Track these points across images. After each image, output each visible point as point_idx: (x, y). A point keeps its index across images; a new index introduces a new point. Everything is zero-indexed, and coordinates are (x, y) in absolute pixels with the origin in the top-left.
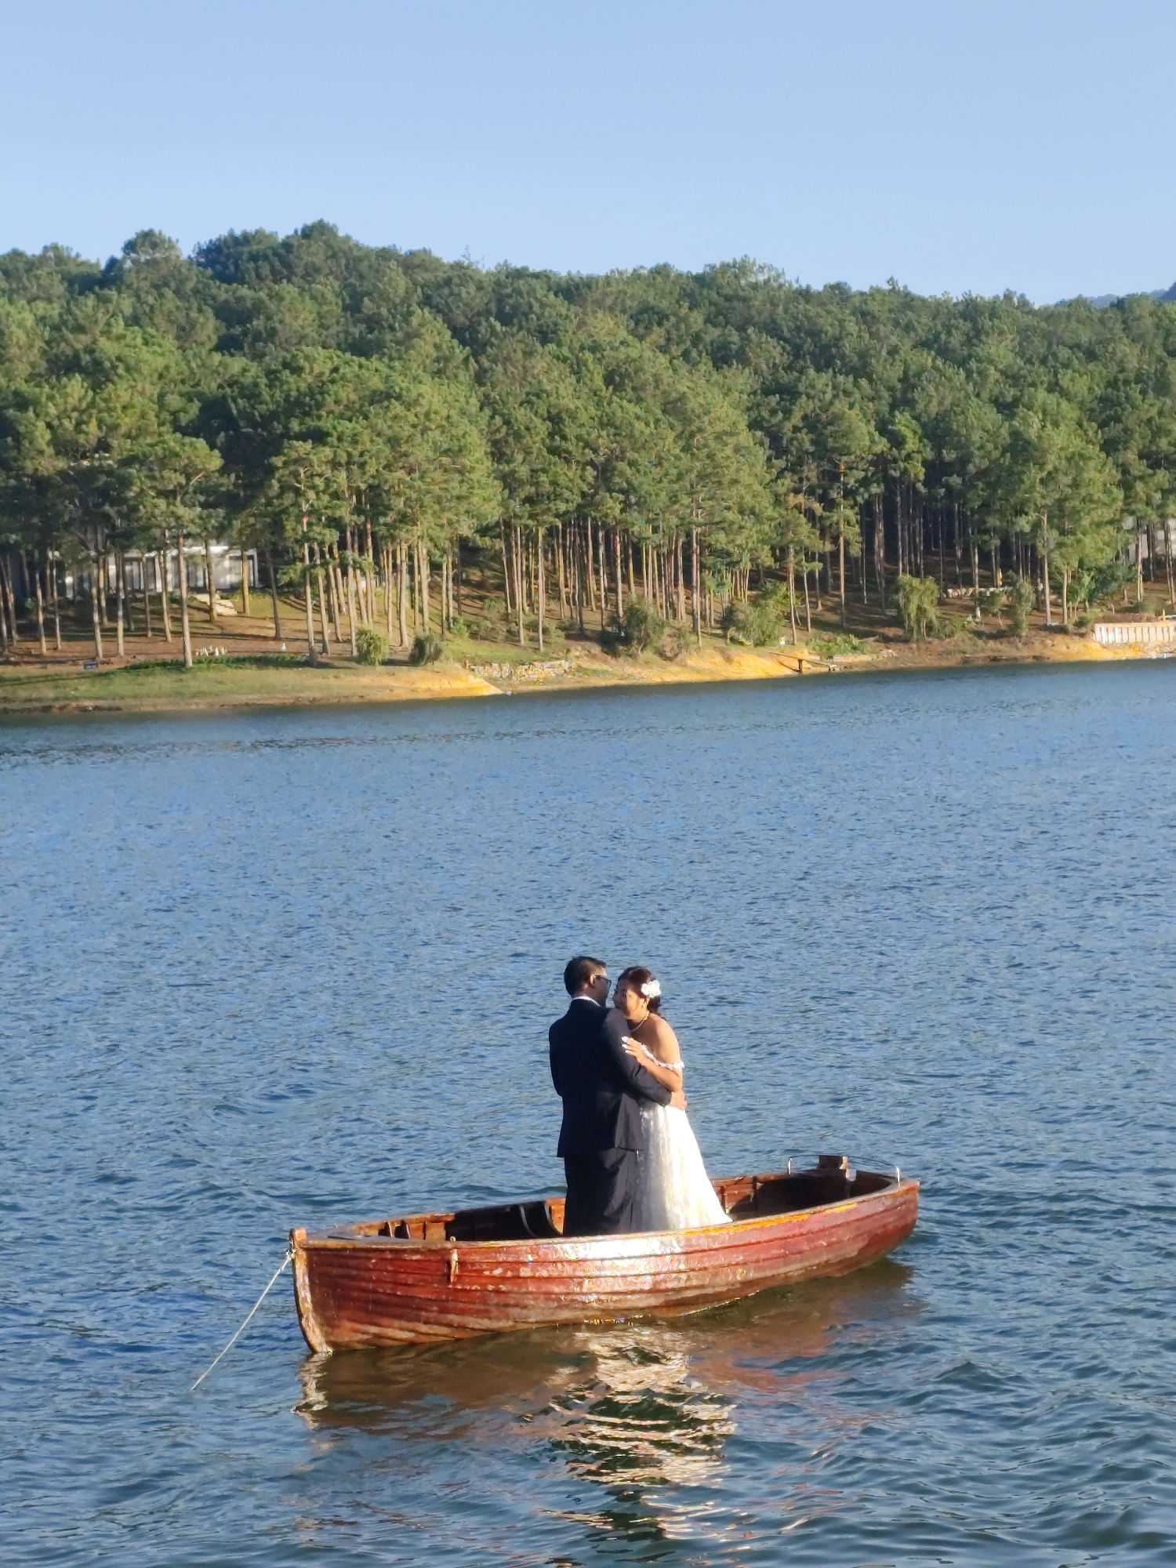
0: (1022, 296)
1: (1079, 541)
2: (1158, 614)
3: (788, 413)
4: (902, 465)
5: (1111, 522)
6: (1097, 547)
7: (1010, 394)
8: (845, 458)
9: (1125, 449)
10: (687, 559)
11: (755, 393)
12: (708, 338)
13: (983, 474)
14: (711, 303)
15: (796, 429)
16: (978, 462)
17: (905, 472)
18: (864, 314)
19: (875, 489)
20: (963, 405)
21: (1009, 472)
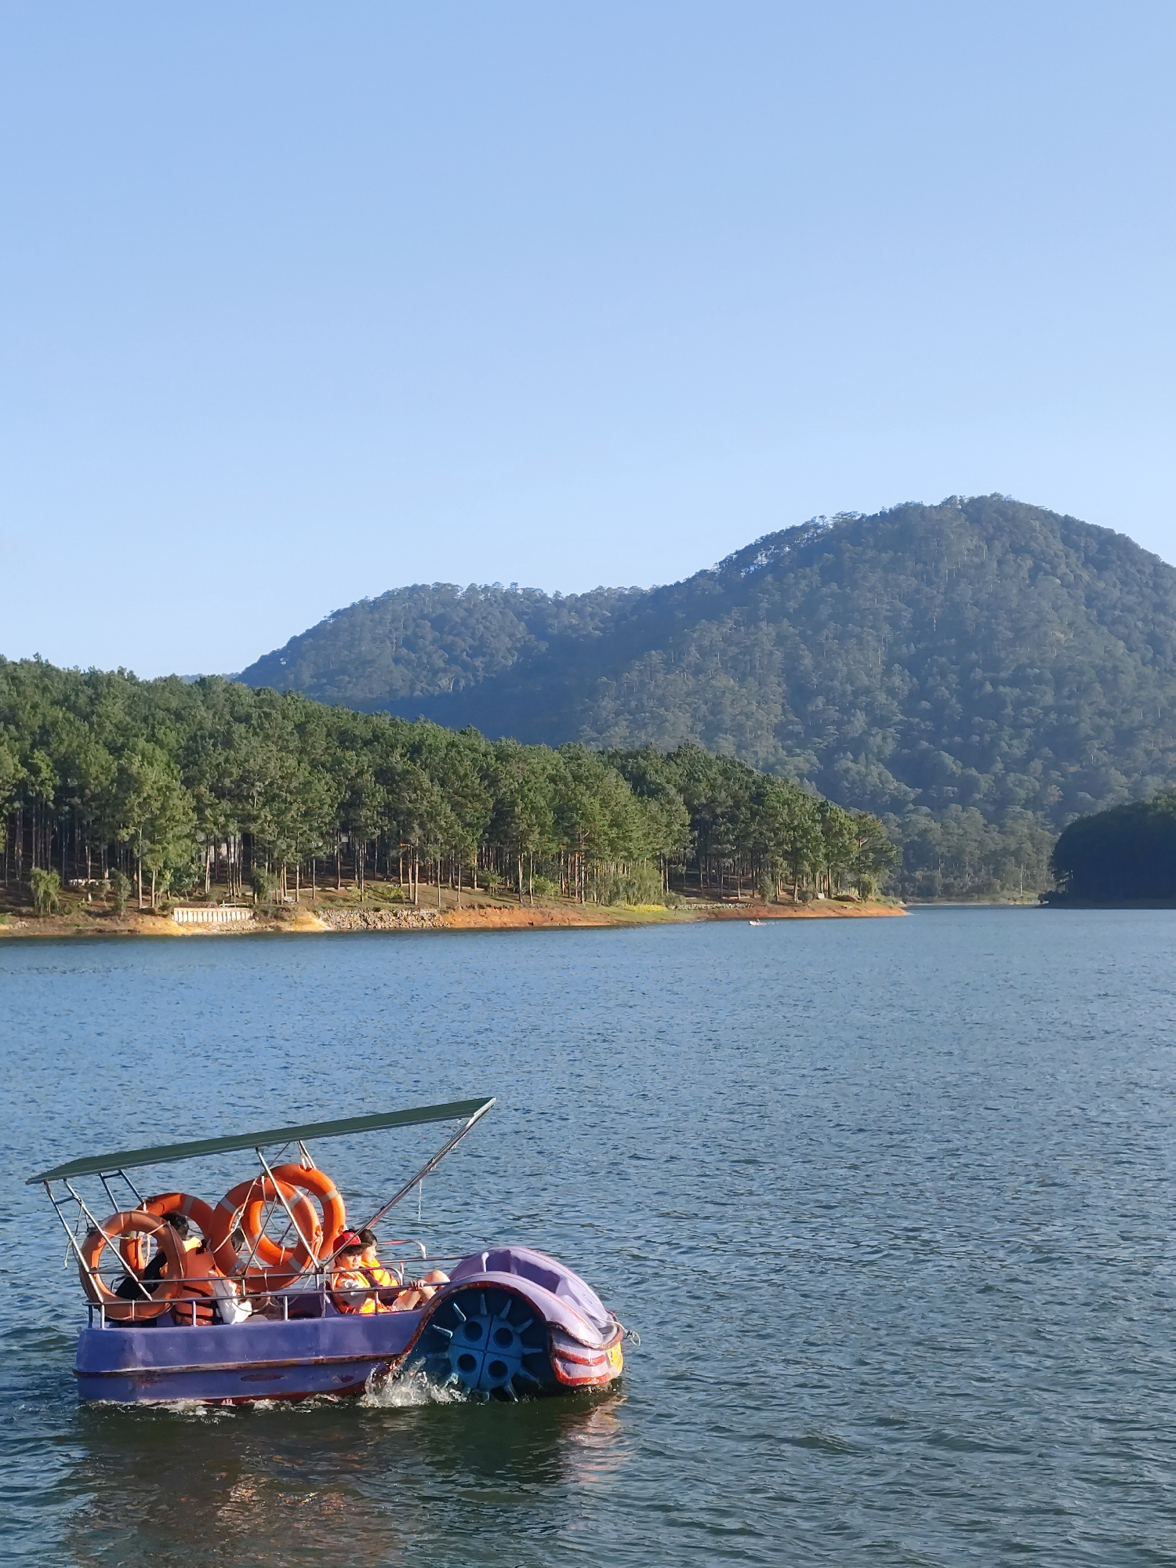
0: (131, 672)
1: (164, 849)
2: (220, 902)
4: (37, 788)
5: (187, 836)
6: (176, 852)
7: (120, 741)
9: (199, 784)
13: (95, 797)
16: (93, 788)
17: (40, 794)
18: (13, 678)
19: (17, 805)
20: (85, 748)
21: (116, 797)
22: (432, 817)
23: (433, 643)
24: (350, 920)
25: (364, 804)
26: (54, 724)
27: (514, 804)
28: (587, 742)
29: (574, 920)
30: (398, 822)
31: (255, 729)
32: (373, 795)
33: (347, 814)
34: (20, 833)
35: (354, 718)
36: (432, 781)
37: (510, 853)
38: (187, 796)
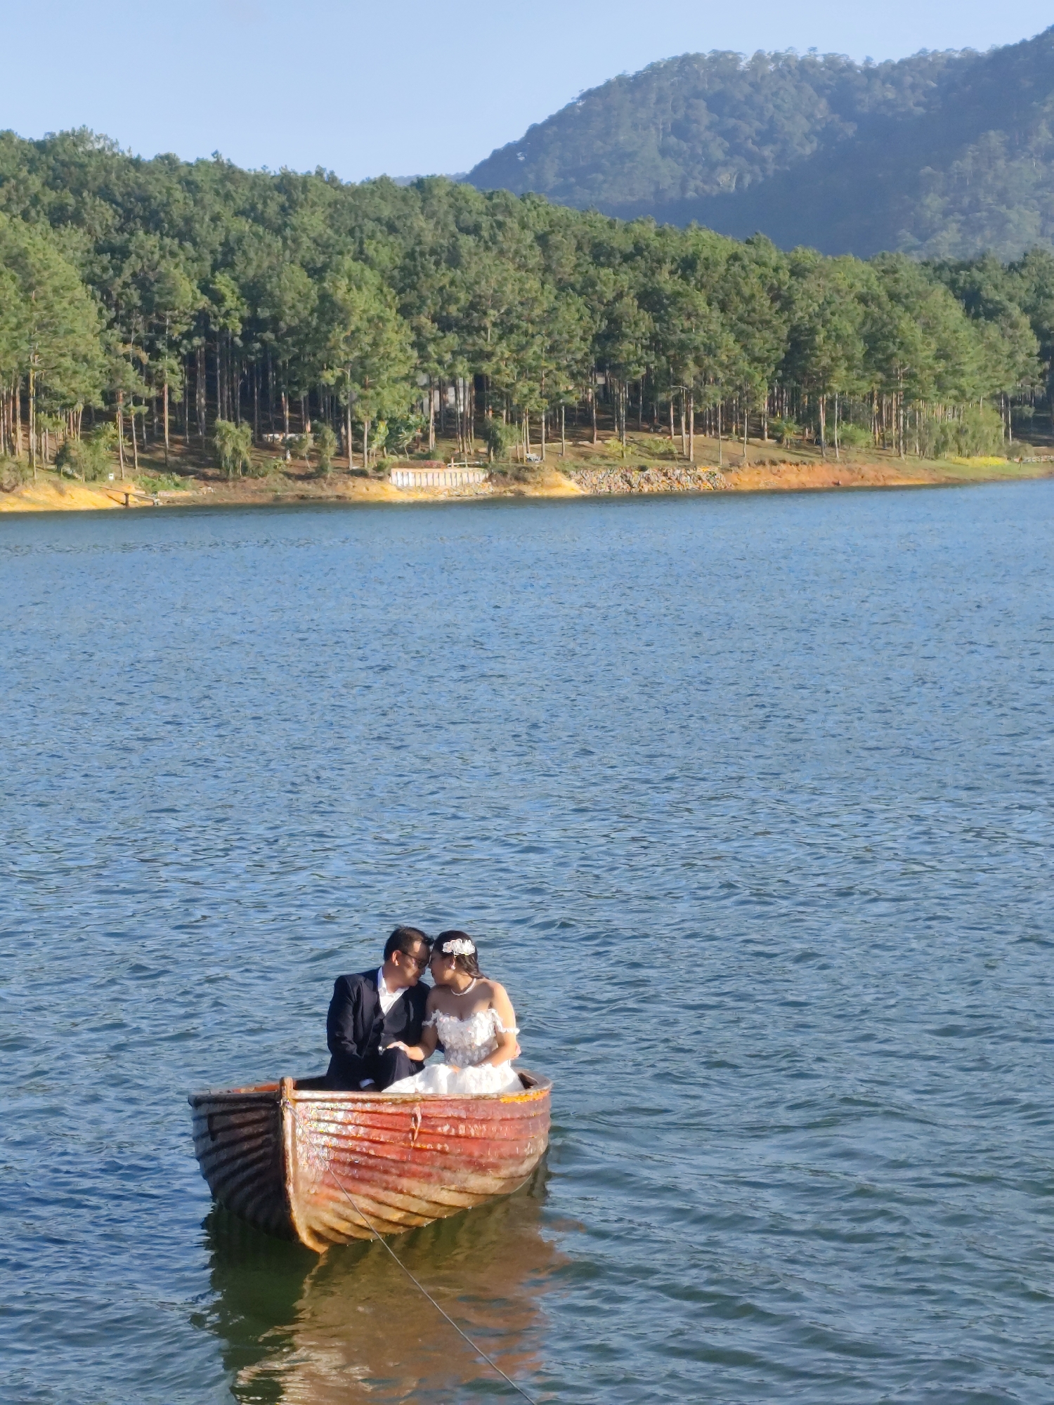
0: (332, 173)
1: (378, 394)
2: (447, 461)
3: (118, 270)
4: (221, 320)
5: (405, 378)
6: (394, 399)
7: (320, 260)
8: (168, 313)
9: (419, 313)
10: (25, 401)
11: (88, 251)
12: (46, 200)
13: (291, 331)
14: (49, 168)
15: (126, 285)
16: (289, 320)
17: (224, 328)
18: (189, 183)
19: (197, 341)
20: (278, 269)
21: (317, 330)
22: (710, 351)
23: (709, 128)
24: (608, 481)
25: (625, 336)
26: (239, 240)
27: (813, 331)
28: (908, 251)
29: (891, 477)
30: (668, 357)
31: (486, 242)
32: (636, 324)
33: (603, 348)
34: (201, 378)
35: (611, 225)
36: (709, 304)
37: (809, 394)
38: (404, 329)
